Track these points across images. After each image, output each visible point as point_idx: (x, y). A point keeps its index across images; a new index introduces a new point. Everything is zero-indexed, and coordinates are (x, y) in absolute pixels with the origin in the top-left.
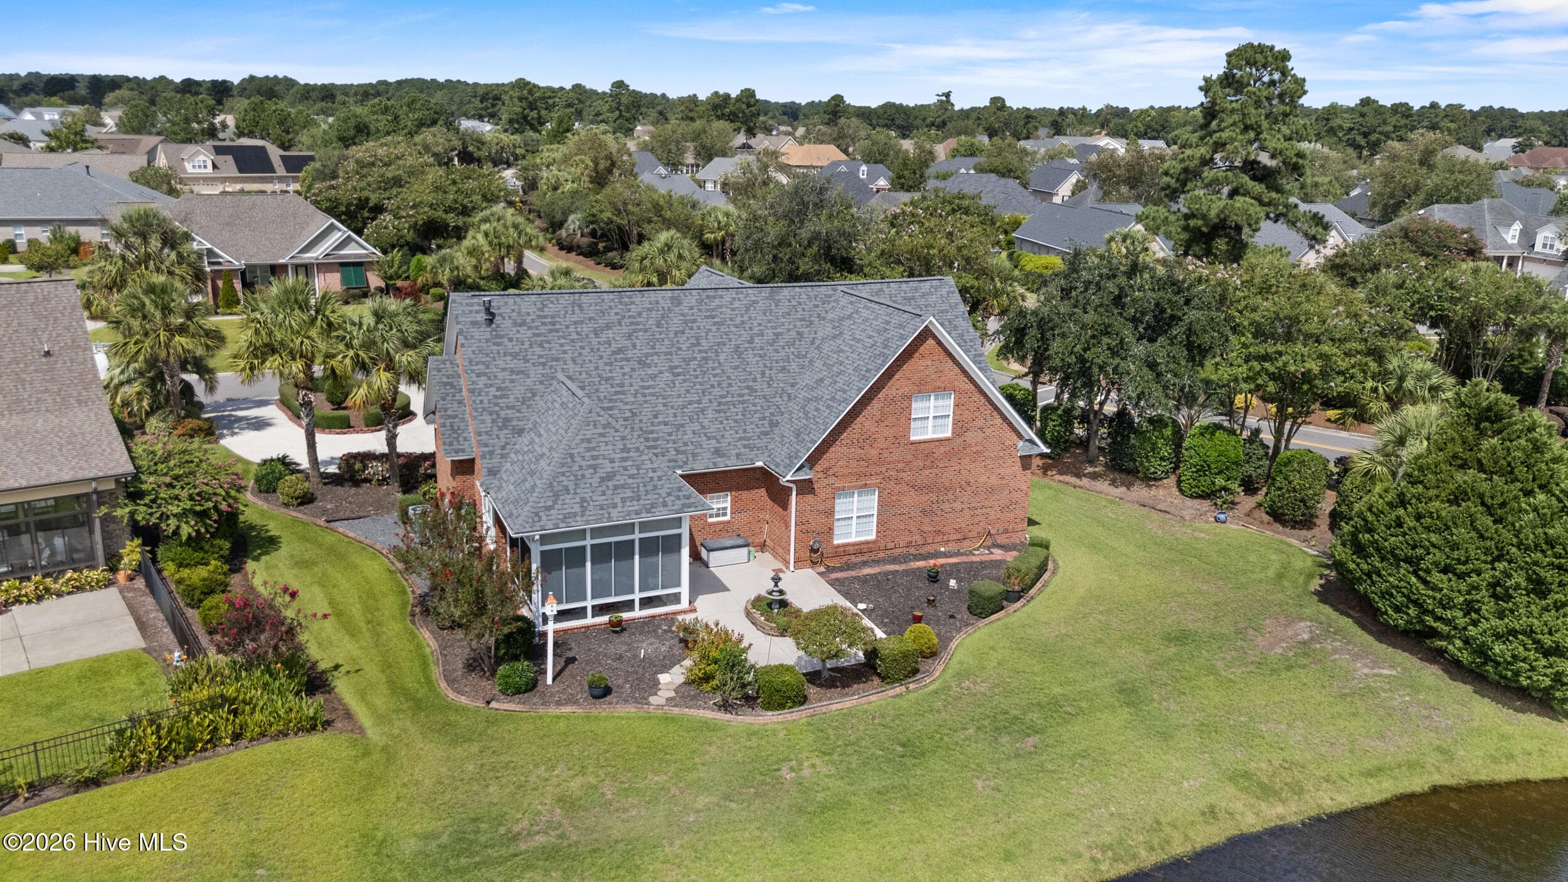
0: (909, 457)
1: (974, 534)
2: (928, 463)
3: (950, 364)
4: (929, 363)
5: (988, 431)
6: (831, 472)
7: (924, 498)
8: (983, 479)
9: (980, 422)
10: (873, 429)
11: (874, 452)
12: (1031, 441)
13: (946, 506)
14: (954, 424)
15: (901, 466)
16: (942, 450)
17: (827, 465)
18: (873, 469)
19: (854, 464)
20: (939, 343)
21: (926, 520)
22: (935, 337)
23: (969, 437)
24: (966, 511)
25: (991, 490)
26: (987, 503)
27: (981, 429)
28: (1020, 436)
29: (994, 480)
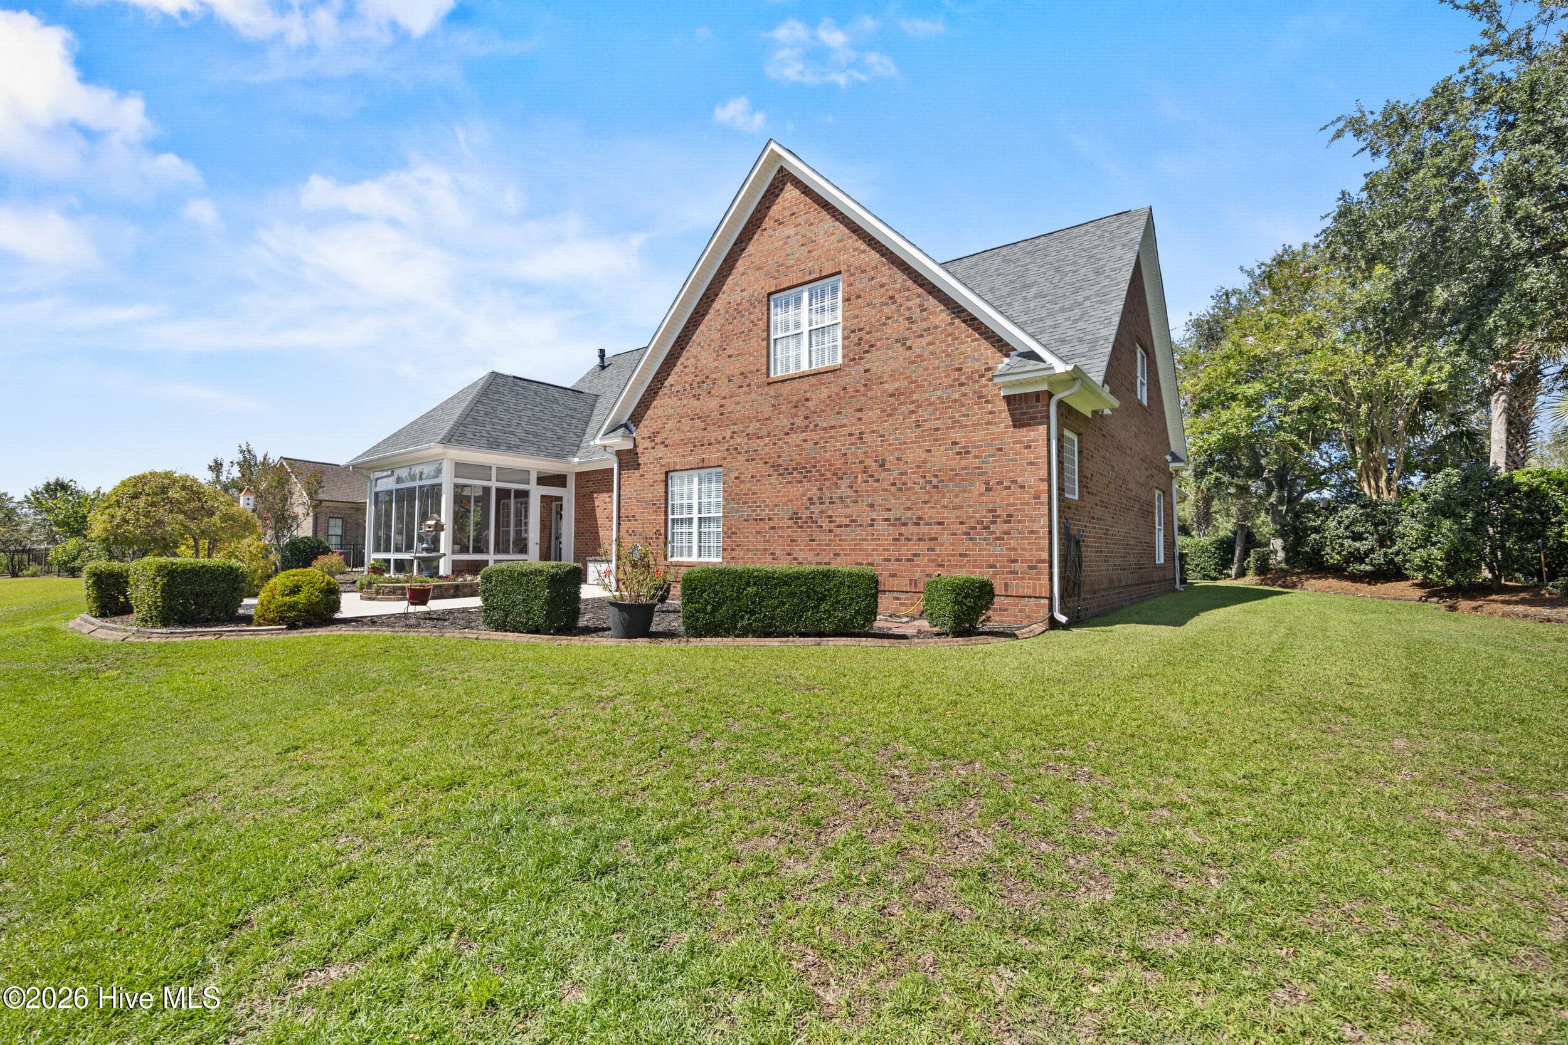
0: (767, 410)
1: (904, 583)
2: (799, 421)
3: (828, 221)
4: (792, 232)
5: (919, 345)
6: (658, 440)
7: (795, 491)
8: (916, 454)
9: (898, 327)
10: (712, 365)
11: (713, 403)
12: (1032, 355)
13: (838, 511)
14: (845, 338)
15: (754, 426)
16: (824, 392)
17: (654, 428)
18: (714, 434)
19: (686, 424)
20: (807, 191)
21: (802, 537)
22: (798, 183)
23: (876, 362)
24: (881, 526)
25: (937, 483)
26: (928, 513)
27: (902, 341)
28: (1003, 346)
29: (942, 458)
